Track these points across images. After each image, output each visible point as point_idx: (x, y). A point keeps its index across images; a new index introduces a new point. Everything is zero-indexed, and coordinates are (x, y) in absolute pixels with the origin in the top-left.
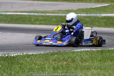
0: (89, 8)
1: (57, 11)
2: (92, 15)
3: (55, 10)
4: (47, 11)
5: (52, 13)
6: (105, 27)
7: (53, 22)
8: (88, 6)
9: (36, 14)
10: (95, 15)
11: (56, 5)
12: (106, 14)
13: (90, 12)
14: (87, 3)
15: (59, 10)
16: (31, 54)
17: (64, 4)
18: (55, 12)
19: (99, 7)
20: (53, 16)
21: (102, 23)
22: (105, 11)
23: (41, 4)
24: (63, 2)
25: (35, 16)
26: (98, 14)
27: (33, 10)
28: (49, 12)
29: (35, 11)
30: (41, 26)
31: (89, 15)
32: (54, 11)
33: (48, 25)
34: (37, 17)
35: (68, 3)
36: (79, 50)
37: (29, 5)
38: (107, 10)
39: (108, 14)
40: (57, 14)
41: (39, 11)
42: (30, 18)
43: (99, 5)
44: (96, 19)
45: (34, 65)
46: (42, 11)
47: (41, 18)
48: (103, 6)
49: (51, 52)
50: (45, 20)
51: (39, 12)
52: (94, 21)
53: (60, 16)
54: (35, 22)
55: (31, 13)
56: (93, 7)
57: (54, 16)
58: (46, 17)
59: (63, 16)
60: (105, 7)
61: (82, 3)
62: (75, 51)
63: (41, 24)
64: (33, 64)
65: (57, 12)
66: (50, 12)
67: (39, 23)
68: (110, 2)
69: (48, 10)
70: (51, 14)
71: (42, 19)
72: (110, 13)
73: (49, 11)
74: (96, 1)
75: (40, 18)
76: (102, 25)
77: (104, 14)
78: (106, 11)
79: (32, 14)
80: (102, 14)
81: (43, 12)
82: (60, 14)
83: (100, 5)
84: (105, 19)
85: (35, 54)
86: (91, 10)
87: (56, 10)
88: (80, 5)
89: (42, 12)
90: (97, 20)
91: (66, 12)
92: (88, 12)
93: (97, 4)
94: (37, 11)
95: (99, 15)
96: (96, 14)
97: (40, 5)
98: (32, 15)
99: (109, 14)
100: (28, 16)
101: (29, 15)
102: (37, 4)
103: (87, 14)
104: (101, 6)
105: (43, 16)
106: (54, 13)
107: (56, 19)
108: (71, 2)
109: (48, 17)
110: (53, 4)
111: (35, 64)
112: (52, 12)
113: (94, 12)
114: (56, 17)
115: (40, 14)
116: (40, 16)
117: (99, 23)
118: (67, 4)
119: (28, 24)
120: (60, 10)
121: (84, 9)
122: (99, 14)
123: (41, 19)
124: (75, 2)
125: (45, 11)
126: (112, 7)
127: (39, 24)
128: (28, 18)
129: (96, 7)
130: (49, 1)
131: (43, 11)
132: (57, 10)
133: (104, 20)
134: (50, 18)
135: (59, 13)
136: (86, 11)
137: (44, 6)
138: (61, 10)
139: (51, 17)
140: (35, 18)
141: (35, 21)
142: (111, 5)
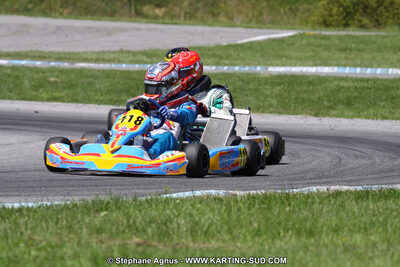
0: (225, 44)
1: (115, 52)
2: (237, 68)
3: (106, 49)
4: (78, 53)
5: (97, 61)
6: (280, 113)
7: (99, 94)
8: (221, 38)
9: (38, 63)
10: (247, 68)
11: (109, 34)
12: (283, 65)
13: (228, 57)
14: (219, 29)
15: (121, 51)
16: (16, 205)
17: (139, 29)
18: (106, 58)
19: (259, 42)
20: (99, 71)
21: (269, 99)
22: (281, 56)
23: (58, 28)
24: (134, 21)
25: (36, 70)
26: (256, 66)
27: (29, 49)
28: (84, 56)
29: (37, 52)
30: (55, 106)
31: (226, 68)
32: (104, 52)
33: (81, 102)
34: (41, 74)
35: (153, 26)
36: (187, 194)
37: (15, 33)
38: (287, 53)
39: (291, 65)
40: (113, 66)
41: (50, 52)
42: (17, 77)
43: (260, 36)
44: (248, 83)
45: (27, 246)
46: (59, 53)
47: (58, 77)
48: (274, 40)
49: (89, 199)
50: (70, 86)
51: (50, 57)
52: (242, 90)
53: (123, 72)
54: (34, 93)
55: (22, 60)
56: (240, 42)
57: (104, 71)
58: (73, 76)
59: (134, 72)
60: (281, 41)
61: (200, 28)
62: (174, 195)
63: (55, 99)
64: (22, 245)
65: (112, 56)
66: (89, 57)
67: (49, 96)
68: (300, 25)
69: (80, 50)
70: (92, 65)
71: (58, 80)
72: (299, 62)
73: (85, 53)
74: (250, 22)
75: (53, 79)
76: (270, 106)
77: (277, 65)
78: (286, 57)
79: (23, 62)
80: (271, 65)
81: (62, 56)
82: (124, 66)
83: (265, 34)
84: (279, 84)
85: (30, 205)
86: (232, 52)
87: (109, 52)
88: (193, 34)
89: (60, 58)
90: (251, 86)
91: (145, 59)
92: (220, 57)
93: (254, 31)
94: (41, 52)
95: (259, 68)
96: (249, 65)
97: (54, 33)
98: (23, 66)
99: (295, 65)
100: (9, 72)
101: (14, 68)
102: (44, 29)
103: (217, 64)
104: (269, 40)
105: (63, 71)
106: (104, 61)
107: (108, 84)
108: (164, 23)
109: (82, 76)
110: (98, 30)
111: (30, 243)
112: (95, 56)
113: (243, 59)
114: (108, 74)
115: (52, 64)
116: (52, 70)
117: (261, 97)
118: (149, 30)
119: (10, 98)
120: (125, 49)
121: (210, 49)
122: (259, 64)
123: (55, 82)
124: (176, 24)
125: (73, 53)
126: (305, 41)
127: (49, 100)
128: (9, 76)
129: (251, 42)
130: (88, 19)
131: (64, 53)
132: (112, 49)
133: (279, 88)
134: (87, 77)
135: (120, 62)
136: (215, 56)
137: (67, 37)
138: (128, 52)
139: (91, 76)
140: (36, 76)
141: (36, 88)
142: (301, 35)
